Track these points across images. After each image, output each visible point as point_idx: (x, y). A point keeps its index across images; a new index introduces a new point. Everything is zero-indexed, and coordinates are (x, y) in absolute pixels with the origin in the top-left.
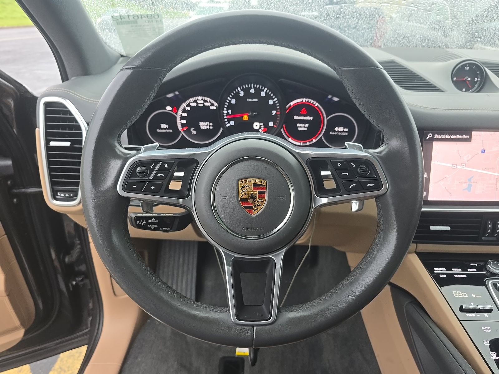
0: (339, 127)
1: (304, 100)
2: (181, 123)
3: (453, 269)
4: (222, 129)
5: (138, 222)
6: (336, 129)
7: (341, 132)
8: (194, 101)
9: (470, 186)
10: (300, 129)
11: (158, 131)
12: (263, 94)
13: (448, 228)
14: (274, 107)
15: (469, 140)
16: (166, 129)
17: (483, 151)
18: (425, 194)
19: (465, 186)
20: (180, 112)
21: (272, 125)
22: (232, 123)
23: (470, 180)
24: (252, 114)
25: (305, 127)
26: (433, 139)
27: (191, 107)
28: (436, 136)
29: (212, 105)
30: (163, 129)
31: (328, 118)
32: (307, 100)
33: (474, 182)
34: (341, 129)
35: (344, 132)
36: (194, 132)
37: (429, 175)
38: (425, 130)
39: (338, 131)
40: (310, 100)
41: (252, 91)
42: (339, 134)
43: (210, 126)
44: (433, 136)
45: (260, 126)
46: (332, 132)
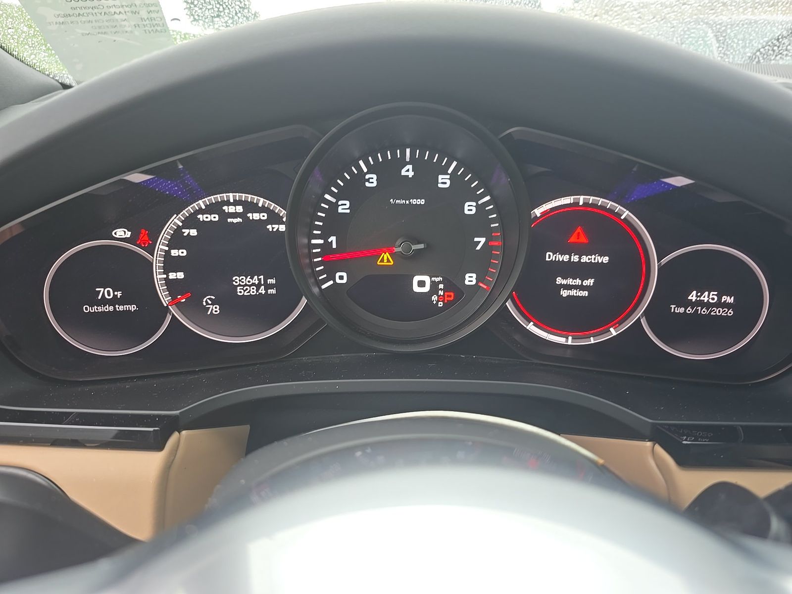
0: (702, 291)
1: (582, 199)
2: (168, 281)
4: (304, 301)
6: (693, 297)
7: (708, 305)
8: (211, 209)
10: (564, 293)
11: (87, 309)
12: (444, 181)
14: (479, 223)
16: (114, 301)
20: (161, 246)
21: (474, 283)
22: (341, 277)
24: (407, 248)
25: (581, 288)
27: (199, 225)
29: (274, 218)
30: (104, 302)
31: (664, 261)
32: (591, 199)
34: (710, 296)
35: (719, 304)
36: (215, 309)
39: (701, 304)
40: (601, 201)
41: (408, 171)
42: (704, 311)
43: (268, 287)
45: (434, 285)
46: (678, 306)
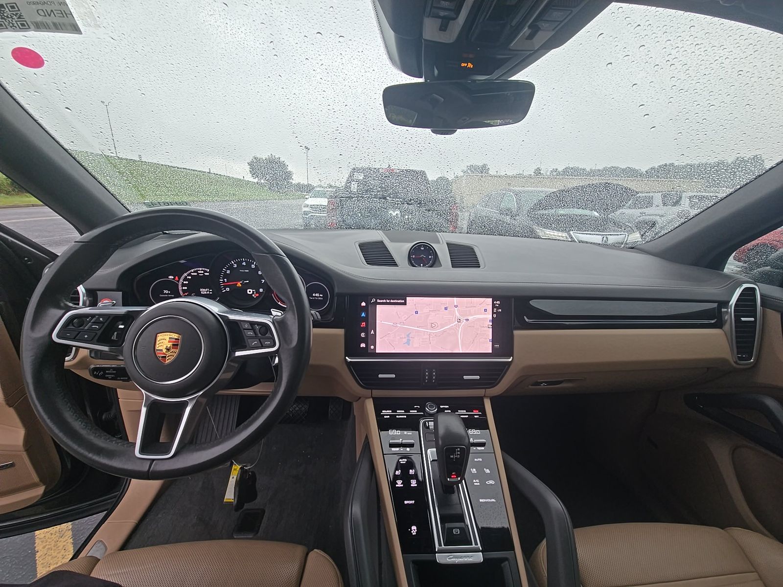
0: (315, 294)
2: (183, 289)
3: (398, 411)
5: (95, 373)
7: (317, 297)
8: (195, 272)
9: (409, 340)
11: (161, 296)
12: (253, 266)
13: (394, 376)
15: (405, 304)
16: (168, 294)
17: (417, 313)
18: (372, 347)
19: (405, 340)
20: (181, 281)
21: (262, 291)
22: (228, 289)
23: (408, 336)
24: (243, 282)
26: (377, 303)
27: (191, 276)
28: (378, 301)
30: (165, 294)
31: (307, 286)
33: (412, 337)
34: (317, 295)
37: (375, 332)
38: (370, 296)
39: (315, 296)
41: (244, 264)
42: (316, 298)
43: (210, 292)
44: (376, 300)
45: (253, 292)
46: (311, 297)
